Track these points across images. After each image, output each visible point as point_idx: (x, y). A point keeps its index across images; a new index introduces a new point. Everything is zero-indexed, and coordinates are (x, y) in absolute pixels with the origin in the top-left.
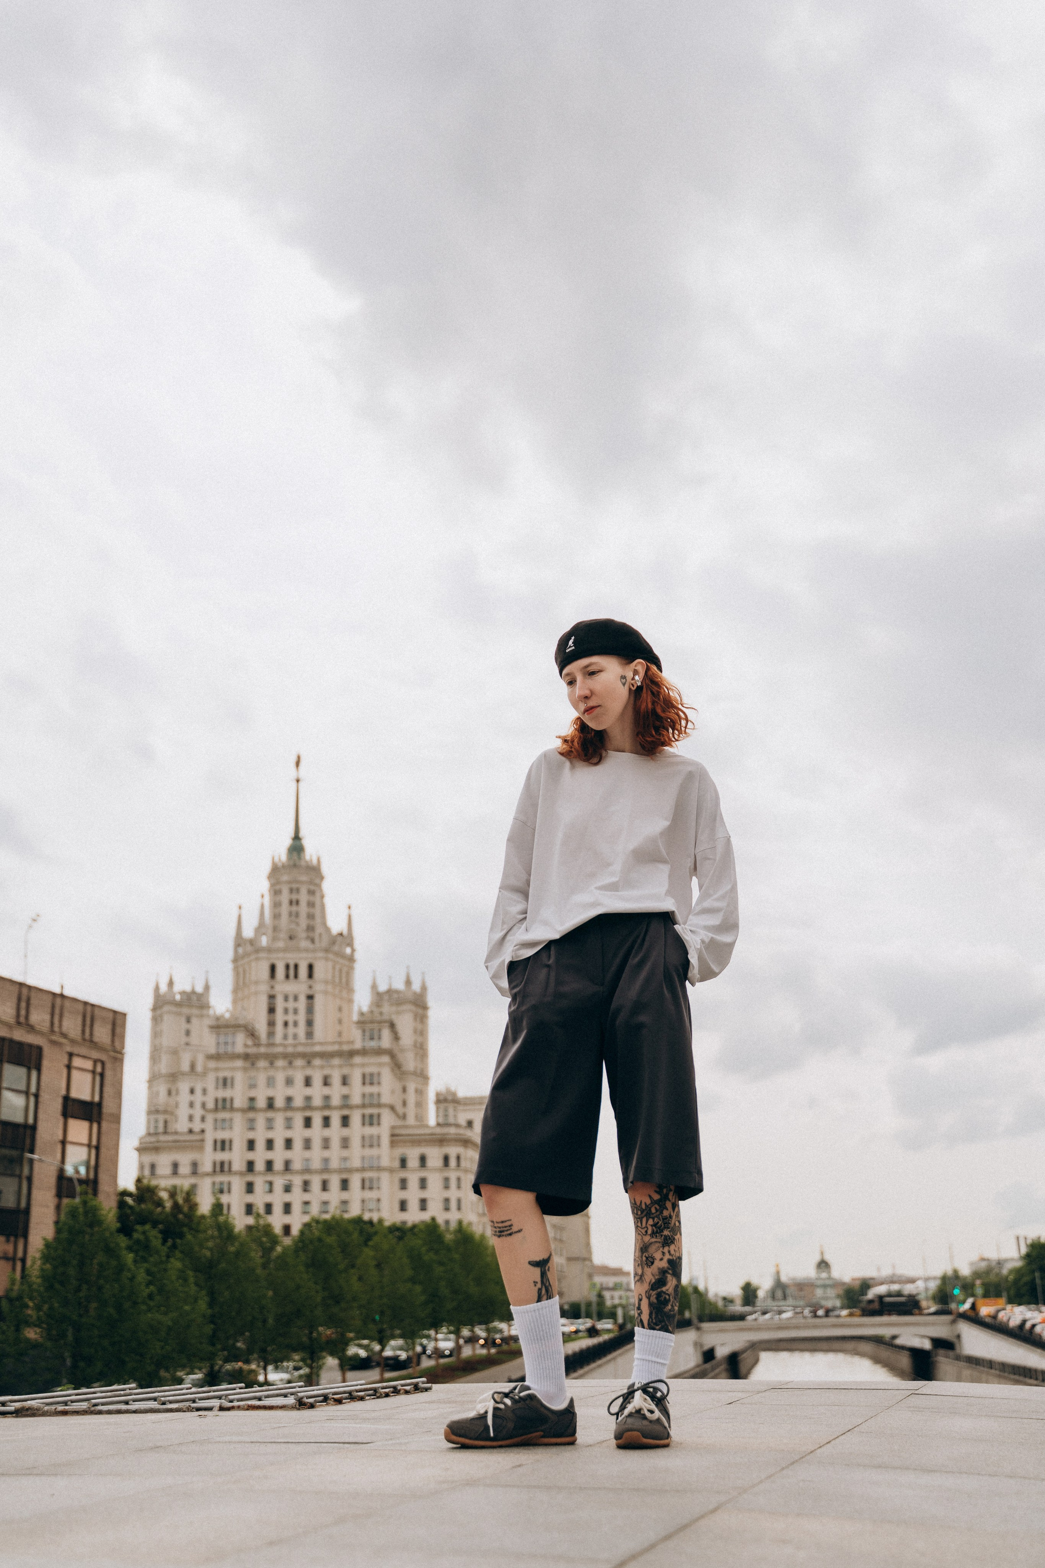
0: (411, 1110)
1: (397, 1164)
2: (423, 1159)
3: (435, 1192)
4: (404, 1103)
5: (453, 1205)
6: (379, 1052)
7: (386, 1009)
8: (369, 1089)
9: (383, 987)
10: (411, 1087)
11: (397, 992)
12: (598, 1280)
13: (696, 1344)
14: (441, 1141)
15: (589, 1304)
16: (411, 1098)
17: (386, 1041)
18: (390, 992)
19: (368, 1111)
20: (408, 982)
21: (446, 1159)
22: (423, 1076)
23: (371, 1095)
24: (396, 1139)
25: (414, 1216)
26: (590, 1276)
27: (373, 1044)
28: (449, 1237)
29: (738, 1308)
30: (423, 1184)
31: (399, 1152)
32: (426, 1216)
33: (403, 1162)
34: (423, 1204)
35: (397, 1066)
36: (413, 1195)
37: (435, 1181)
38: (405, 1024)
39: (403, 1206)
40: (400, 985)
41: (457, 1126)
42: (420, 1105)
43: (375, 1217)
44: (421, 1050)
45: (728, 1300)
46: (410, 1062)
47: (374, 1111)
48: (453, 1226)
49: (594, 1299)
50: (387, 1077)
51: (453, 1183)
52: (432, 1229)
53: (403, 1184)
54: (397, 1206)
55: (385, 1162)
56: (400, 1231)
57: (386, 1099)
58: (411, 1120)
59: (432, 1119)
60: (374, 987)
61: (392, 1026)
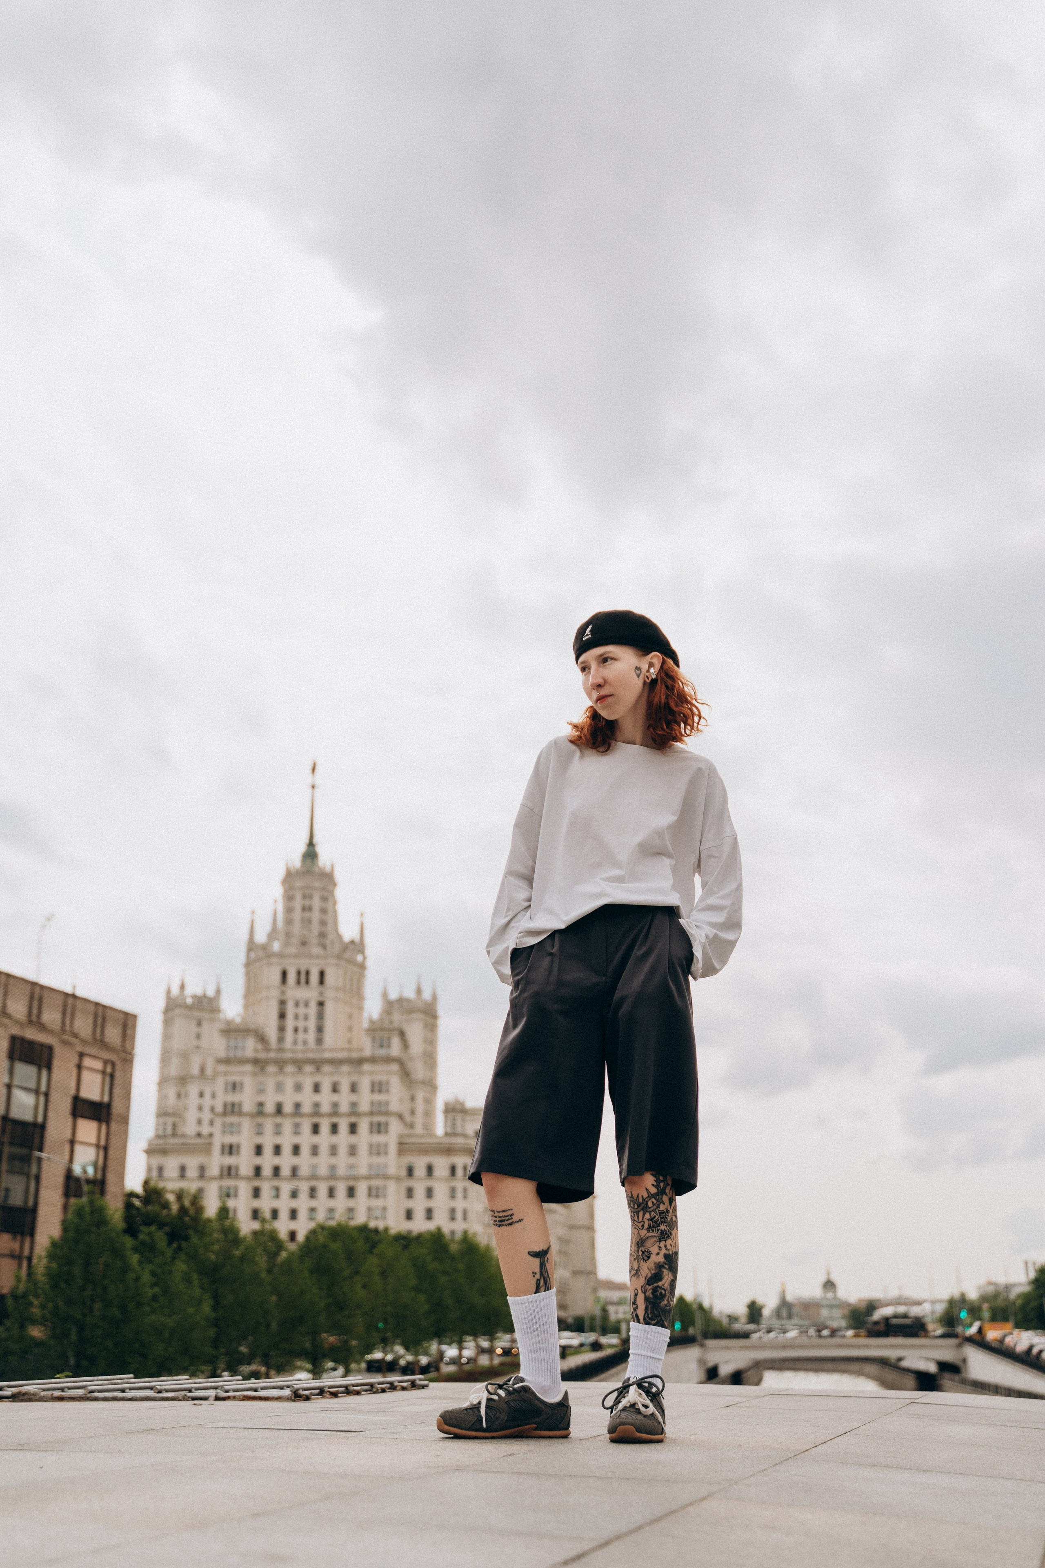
0: (419, 1120)
1: (404, 1173)
2: (430, 1169)
3: (441, 1202)
4: (413, 1112)
5: (459, 1215)
6: (388, 1060)
7: (397, 1018)
8: (378, 1097)
9: (393, 996)
10: (420, 1095)
11: (408, 1000)
12: (604, 1294)
13: (701, 1362)
14: (448, 1150)
15: (593, 1318)
16: (420, 1107)
17: (395, 1049)
18: (401, 1000)
19: (377, 1119)
20: (419, 991)
21: (453, 1169)
22: (431, 1085)
23: (380, 1103)
24: (403, 1148)
25: (419, 1226)
26: (595, 1290)
27: (382, 1052)
28: (454, 1248)
29: (741, 1326)
30: (429, 1193)
31: (407, 1160)
32: (431, 1226)
33: (410, 1171)
34: (429, 1214)
35: (406, 1074)
36: (419, 1204)
37: (441, 1190)
38: (415, 1032)
39: (409, 1215)
40: (410, 994)
41: (465, 1136)
42: (429, 1114)
43: (381, 1225)
44: (430, 1059)
45: (733, 1318)
46: (419, 1071)
47: (382, 1119)
48: (458, 1236)
49: (598, 1312)
50: (396, 1085)
51: (459, 1193)
52: (437, 1239)
53: (410, 1193)
54: (403, 1214)
55: (392, 1170)
56: (405, 1240)
57: (394, 1107)
58: (419, 1129)
59: (440, 1129)
60: (385, 995)
61: (402, 1034)
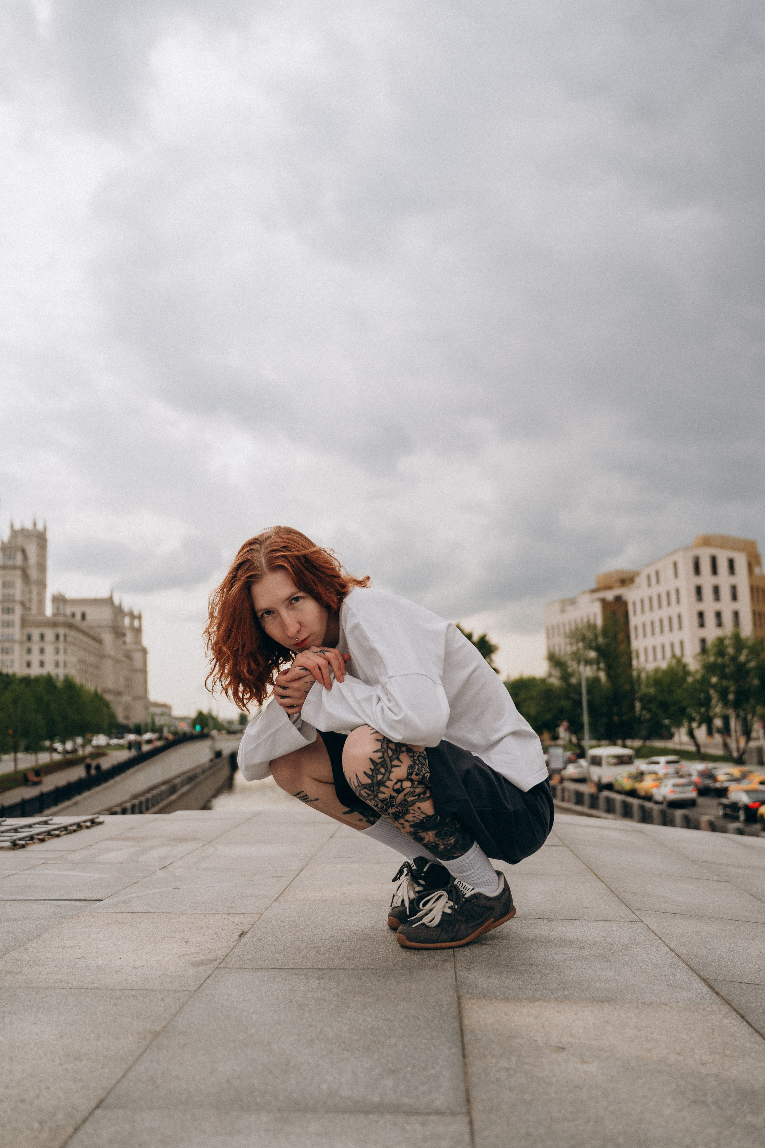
0: (34, 606)
1: (25, 638)
2: (42, 637)
3: (49, 657)
4: (30, 600)
5: (61, 664)
6: (14, 567)
7: (20, 540)
8: (6, 591)
9: (17, 527)
10: (35, 589)
11: (27, 530)
12: (153, 710)
13: (212, 748)
14: (54, 624)
15: (146, 725)
16: (35, 597)
17: (19, 560)
18: (23, 530)
19: (7, 605)
20: (35, 524)
21: (57, 637)
22: (42, 584)
23: (9, 596)
24: (24, 623)
25: (35, 671)
26: (147, 708)
27: (10, 562)
28: (59, 684)
29: (237, 726)
30: (42, 651)
31: (27, 630)
32: (44, 671)
33: (29, 638)
34: (42, 664)
35: (26, 577)
36: (35, 658)
37: (49, 650)
38: (32, 550)
39: (29, 665)
40: (29, 526)
41: (65, 615)
42: (41, 602)
43: (10, 671)
44: (42, 568)
45: (230, 722)
46: (33, 574)
47: (10, 605)
48: (61, 677)
49: (149, 720)
50: (19, 583)
51: (62, 651)
52: (48, 681)
53: (29, 651)
54: (25, 664)
55: (17, 637)
56: (27, 681)
57: (18, 597)
58: (34, 611)
59: (49, 610)
60: (12, 526)
61: (24, 552)
